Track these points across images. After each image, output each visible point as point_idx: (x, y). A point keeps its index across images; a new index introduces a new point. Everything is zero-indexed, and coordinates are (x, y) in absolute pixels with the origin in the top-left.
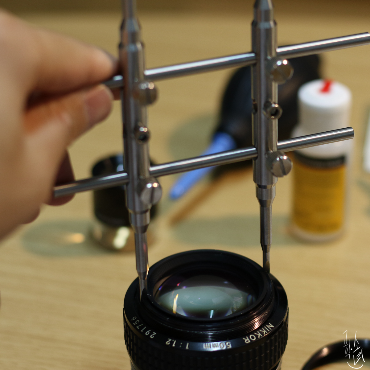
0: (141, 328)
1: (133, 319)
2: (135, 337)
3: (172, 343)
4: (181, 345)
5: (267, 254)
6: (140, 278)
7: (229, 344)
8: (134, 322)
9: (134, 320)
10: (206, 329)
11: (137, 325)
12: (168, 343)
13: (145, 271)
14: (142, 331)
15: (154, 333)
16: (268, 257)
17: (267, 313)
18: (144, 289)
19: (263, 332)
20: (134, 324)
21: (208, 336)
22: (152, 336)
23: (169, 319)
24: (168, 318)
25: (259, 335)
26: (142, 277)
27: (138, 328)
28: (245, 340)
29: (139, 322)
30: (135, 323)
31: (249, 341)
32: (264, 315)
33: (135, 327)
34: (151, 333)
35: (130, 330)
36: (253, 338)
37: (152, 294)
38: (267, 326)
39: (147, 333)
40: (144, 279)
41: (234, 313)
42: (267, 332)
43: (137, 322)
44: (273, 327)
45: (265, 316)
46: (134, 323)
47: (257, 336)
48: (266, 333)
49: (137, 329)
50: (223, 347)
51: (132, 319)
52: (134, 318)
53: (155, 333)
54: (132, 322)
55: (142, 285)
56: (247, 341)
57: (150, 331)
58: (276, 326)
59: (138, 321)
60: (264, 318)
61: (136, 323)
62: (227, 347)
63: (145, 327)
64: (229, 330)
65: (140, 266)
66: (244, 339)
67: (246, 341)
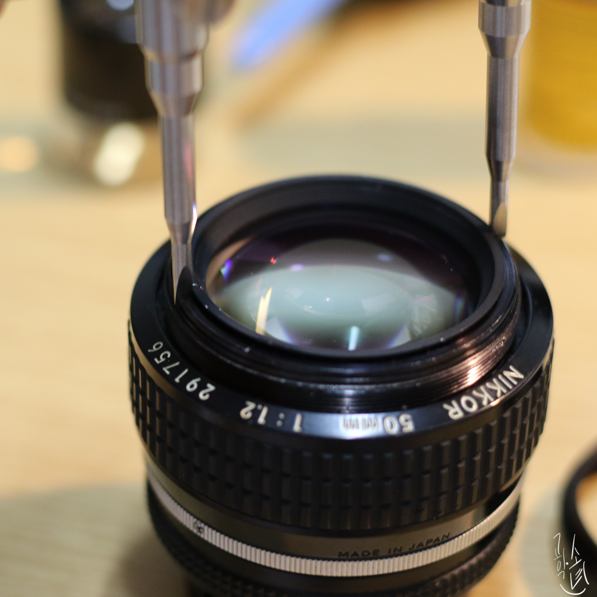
0: (175, 372)
1: (154, 347)
2: (157, 394)
3: (256, 413)
4: (283, 421)
5: (502, 184)
6: (172, 242)
7: (407, 421)
8: (157, 354)
9: (155, 352)
10: (340, 379)
11: (164, 364)
12: (246, 413)
13: (187, 221)
14: (177, 380)
15: (209, 385)
16: (504, 194)
17: (504, 341)
18: (185, 271)
19: (496, 391)
20: (155, 362)
21: (342, 396)
22: (204, 395)
23: (250, 352)
24: (246, 347)
25: (486, 397)
26: (179, 236)
27: (168, 373)
28: (447, 411)
29: (169, 356)
30: (159, 359)
31: (460, 414)
32: (497, 345)
33: (159, 368)
34: (202, 386)
35: (145, 376)
36: (469, 404)
37: (204, 284)
38: (506, 373)
39: (192, 386)
40: (185, 240)
41: (415, 338)
42: (505, 391)
43: (165, 356)
44: (521, 376)
45: (501, 348)
46: (156, 360)
47: (479, 401)
48: (503, 394)
49: (163, 374)
50: (392, 426)
51: (152, 348)
52: (157, 347)
53: (211, 388)
54: (150, 357)
55: (178, 258)
56: (454, 412)
57: (199, 380)
58: (529, 376)
59: (167, 355)
60: (496, 353)
61: (162, 360)
62: (401, 427)
63: (186, 371)
64: (408, 384)
65: (173, 207)
66: (446, 406)
67: (451, 414)
